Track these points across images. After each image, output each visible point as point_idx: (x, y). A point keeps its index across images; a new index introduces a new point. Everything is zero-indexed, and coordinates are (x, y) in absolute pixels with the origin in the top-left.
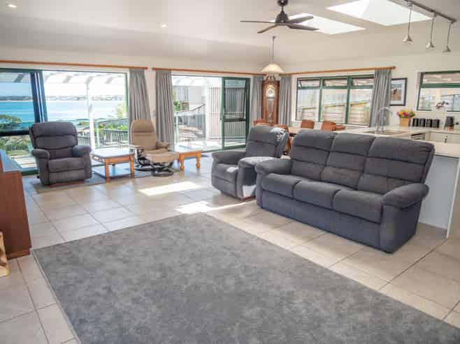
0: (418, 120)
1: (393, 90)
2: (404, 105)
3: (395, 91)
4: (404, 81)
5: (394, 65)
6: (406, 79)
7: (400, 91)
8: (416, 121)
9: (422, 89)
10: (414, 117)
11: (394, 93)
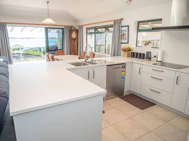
0: (134, 53)
1: (122, 34)
2: (128, 43)
3: (123, 34)
4: (127, 27)
5: (122, 18)
6: (128, 26)
7: (126, 34)
8: (133, 54)
9: (138, 33)
10: (132, 51)
11: (123, 36)
